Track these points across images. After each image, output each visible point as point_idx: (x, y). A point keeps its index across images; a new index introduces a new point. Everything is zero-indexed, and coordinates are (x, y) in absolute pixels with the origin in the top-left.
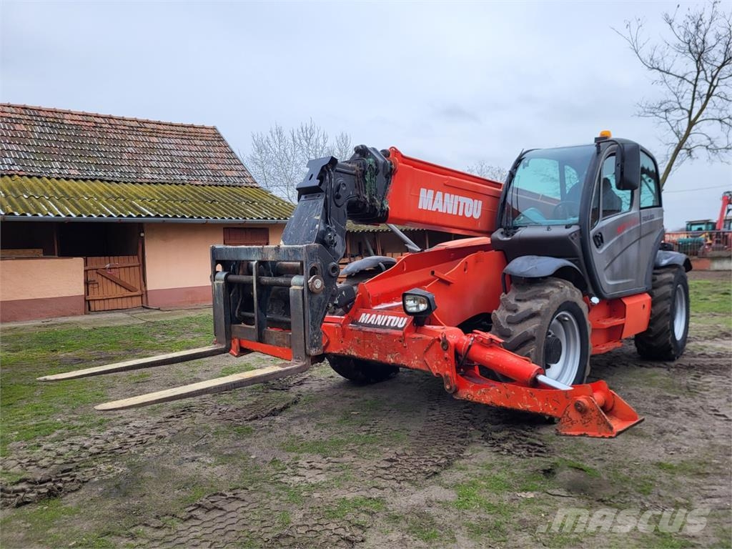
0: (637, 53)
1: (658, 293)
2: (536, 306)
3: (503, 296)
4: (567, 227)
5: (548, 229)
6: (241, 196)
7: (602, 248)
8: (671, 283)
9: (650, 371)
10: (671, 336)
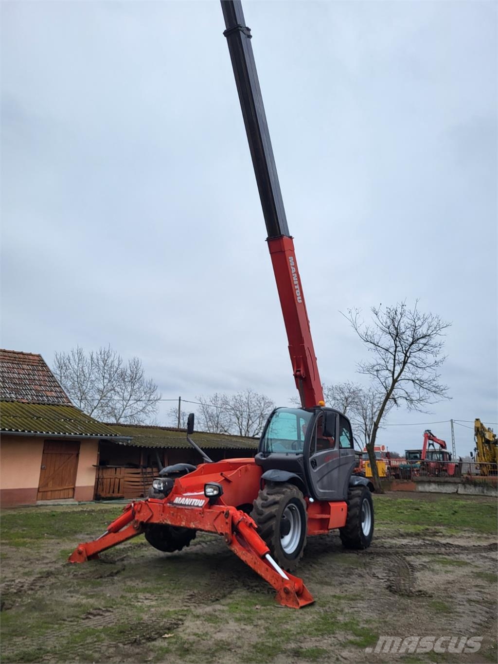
0: (356, 330)
1: (352, 502)
2: (277, 498)
3: (260, 491)
4: (297, 454)
5: (287, 454)
6: (60, 414)
7: (316, 469)
8: (359, 496)
9: (347, 555)
10: (360, 531)
